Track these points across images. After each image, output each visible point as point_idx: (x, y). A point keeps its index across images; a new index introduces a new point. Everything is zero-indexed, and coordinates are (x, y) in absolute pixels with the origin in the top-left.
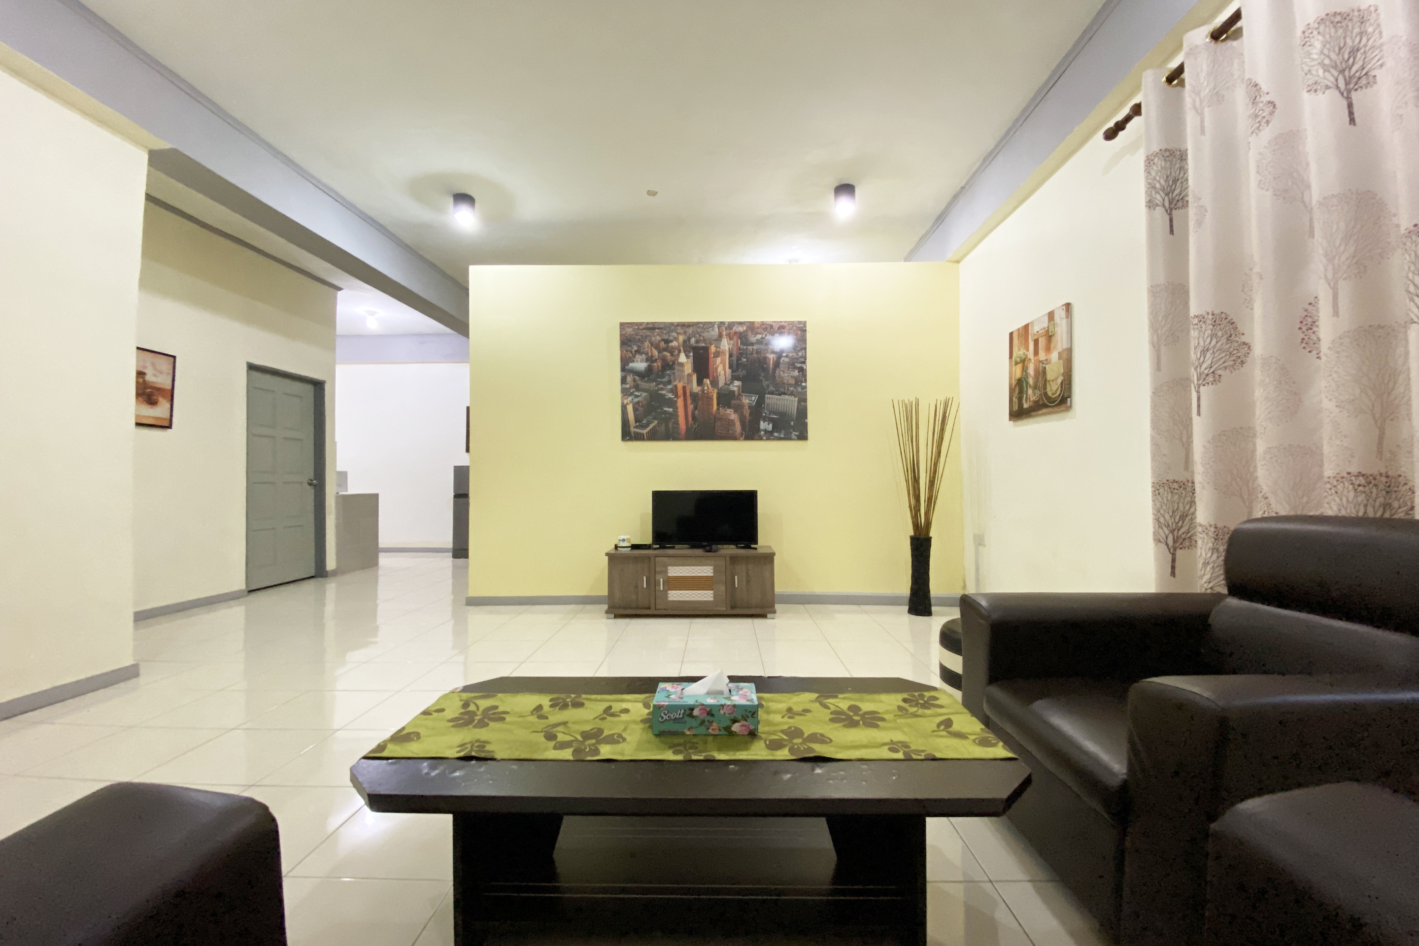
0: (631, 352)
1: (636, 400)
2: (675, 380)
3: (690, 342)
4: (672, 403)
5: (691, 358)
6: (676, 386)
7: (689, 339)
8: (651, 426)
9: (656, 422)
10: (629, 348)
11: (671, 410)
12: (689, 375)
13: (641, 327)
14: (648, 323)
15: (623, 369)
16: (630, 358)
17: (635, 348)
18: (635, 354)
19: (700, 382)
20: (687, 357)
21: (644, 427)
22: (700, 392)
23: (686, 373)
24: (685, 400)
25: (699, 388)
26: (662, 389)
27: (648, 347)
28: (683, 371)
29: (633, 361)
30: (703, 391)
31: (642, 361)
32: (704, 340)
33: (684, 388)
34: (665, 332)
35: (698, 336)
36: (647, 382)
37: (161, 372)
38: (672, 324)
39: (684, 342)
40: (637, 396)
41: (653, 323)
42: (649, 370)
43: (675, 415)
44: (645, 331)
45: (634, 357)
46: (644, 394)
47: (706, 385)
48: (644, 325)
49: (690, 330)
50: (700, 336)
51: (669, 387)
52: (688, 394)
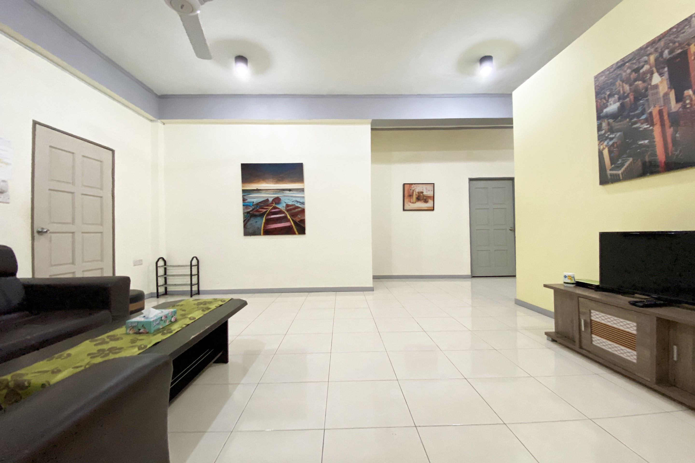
0: (605, 98)
1: (611, 143)
2: (649, 108)
3: (662, 58)
4: (648, 134)
5: (666, 76)
6: (651, 113)
7: (661, 54)
8: (627, 164)
9: (631, 159)
10: (603, 96)
11: (646, 142)
12: (666, 95)
13: (612, 70)
14: (617, 63)
15: (599, 118)
16: (604, 104)
17: (608, 93)
18: (609, 98)
19: (679, 98)
20: (661, 75)
21: (618, 167)
22: (681, 110)
23: (661, 94)
24: (663, 125)
25: (680, 105)
26: (636, 123)
27: (620, 85)
28: (657, 93)
29: (607, 106)
30: (684, 107)
31: (614, 103)
32: (680, 44)
33: (661, 112)
34: (634, 61)
35: (671, 44)
36: (620, 121)
37: (429, 191)
38: (641, 49)
39: (656, 60)
40: (611, 139)
41: (622, 60)
42: (622, 107)
43: (652, 145)
44: (616, 71)
45: (608, 101)
46: (619, 134)
47: (687, 98)
48: (614, 66)
49: (662, 43)
50: (674, 43)
51: (644, 117)
52: (666, 117)
